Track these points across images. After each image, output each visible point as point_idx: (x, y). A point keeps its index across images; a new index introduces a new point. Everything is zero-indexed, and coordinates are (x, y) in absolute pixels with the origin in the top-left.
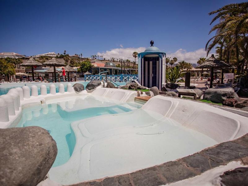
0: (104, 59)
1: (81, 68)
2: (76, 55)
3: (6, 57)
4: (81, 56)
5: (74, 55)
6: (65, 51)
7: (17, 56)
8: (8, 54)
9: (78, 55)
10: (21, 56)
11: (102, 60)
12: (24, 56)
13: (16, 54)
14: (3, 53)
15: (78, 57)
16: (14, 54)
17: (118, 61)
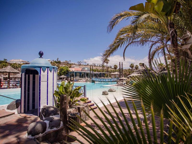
0: (88, 64)
1: (60, 72)
2: (66, 61)
3: (14, 63)
4: (69, 62)
5: (65, 62)
6: (58, 58)
7: (22, 62)
8: (17, 60)
9: (67, 61)
10: (25, 62)
11: (86, 65)
12: (27, 62)
13: (22, 60)
14: (13, 60)
15: (67, 63)
16: (21, 60)
17: (98, 66)
